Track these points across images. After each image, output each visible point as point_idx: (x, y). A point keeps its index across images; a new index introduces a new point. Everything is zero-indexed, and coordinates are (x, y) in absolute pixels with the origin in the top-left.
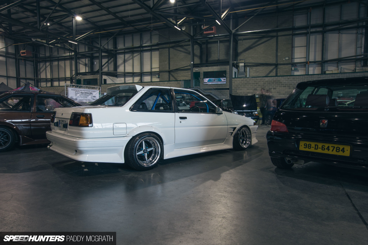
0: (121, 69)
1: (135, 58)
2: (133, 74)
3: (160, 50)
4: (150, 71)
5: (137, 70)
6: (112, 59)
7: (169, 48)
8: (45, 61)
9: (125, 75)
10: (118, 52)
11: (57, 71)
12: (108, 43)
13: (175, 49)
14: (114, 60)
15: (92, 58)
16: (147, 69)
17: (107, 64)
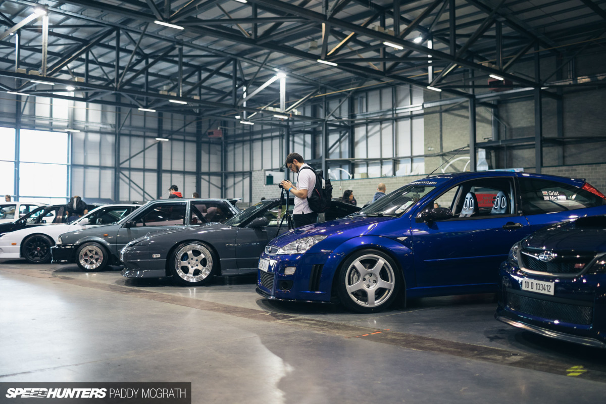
0: (360, 153)
1: (383, 131)
2: (381, 161)
3: (426, 116)
4: (409, 155)
5: (388, 153)
6: (347, 134)
7: (441, 112)
8: (243, 142)
9: (368, 162)
10: (356, 122)
11: (260, 158)
12: (340, 107)
13: (453, 114)
14: (349, 136)
15: (315, 134)
16: (404, 151)
17: (338, 143)
